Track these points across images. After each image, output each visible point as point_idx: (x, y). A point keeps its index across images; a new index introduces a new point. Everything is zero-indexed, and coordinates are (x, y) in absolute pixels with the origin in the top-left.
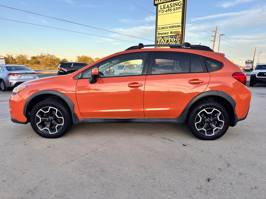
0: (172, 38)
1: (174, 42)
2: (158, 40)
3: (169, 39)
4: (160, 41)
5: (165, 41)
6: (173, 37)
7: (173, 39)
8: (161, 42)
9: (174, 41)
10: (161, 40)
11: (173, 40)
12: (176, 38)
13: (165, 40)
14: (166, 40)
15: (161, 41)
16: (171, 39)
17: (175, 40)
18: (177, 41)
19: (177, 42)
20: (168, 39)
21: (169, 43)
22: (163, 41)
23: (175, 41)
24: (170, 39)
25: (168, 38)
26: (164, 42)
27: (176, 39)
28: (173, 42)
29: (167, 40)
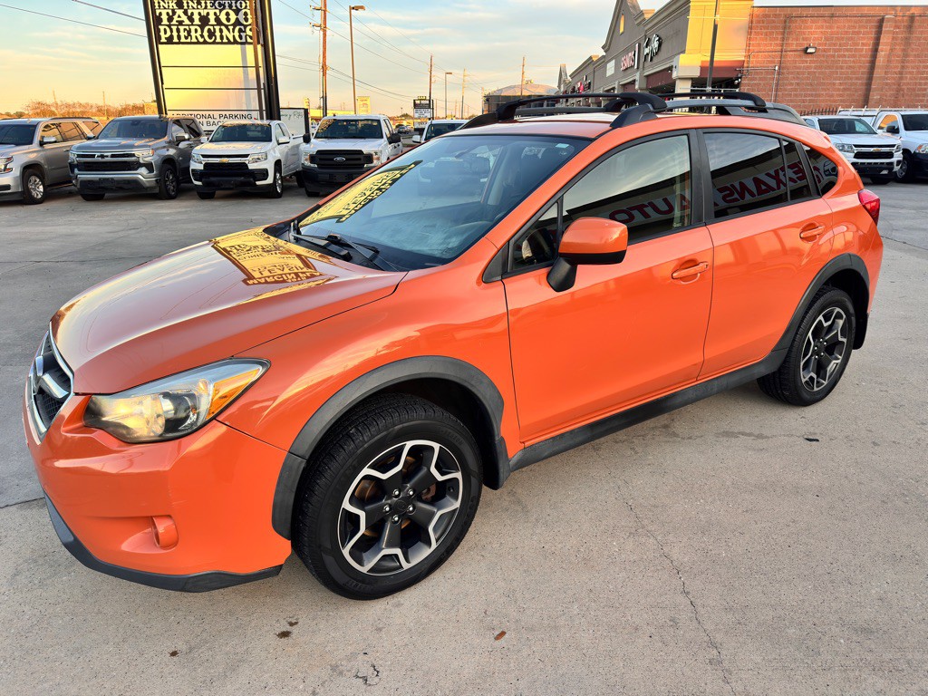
0: (221, 11)
1: (231, 28)
2: (160, 14)
3: (208, 14)
4: (170, 19)
5: (191, 19)
6: (227, 5)
7: (227, 14)
8: (174, 22)
9: (232, 21)
10: (174, 13)
11: (228, 20)
12: (237, 11)
13: (192, 14)
14: (196, 17)
15: (176, 18)
16: (217, 11)
17: (237, 19)
18: (245, 23)
19: (245, 26)
20: (204, 13)
21: (212, 28)
22: (184, 18)
23: (237, 22)
24: (215, 14)
25: (206, 8)
26: (187, 22)
27: (237, 14)
28: (227, 27)
29: (200, 14)
